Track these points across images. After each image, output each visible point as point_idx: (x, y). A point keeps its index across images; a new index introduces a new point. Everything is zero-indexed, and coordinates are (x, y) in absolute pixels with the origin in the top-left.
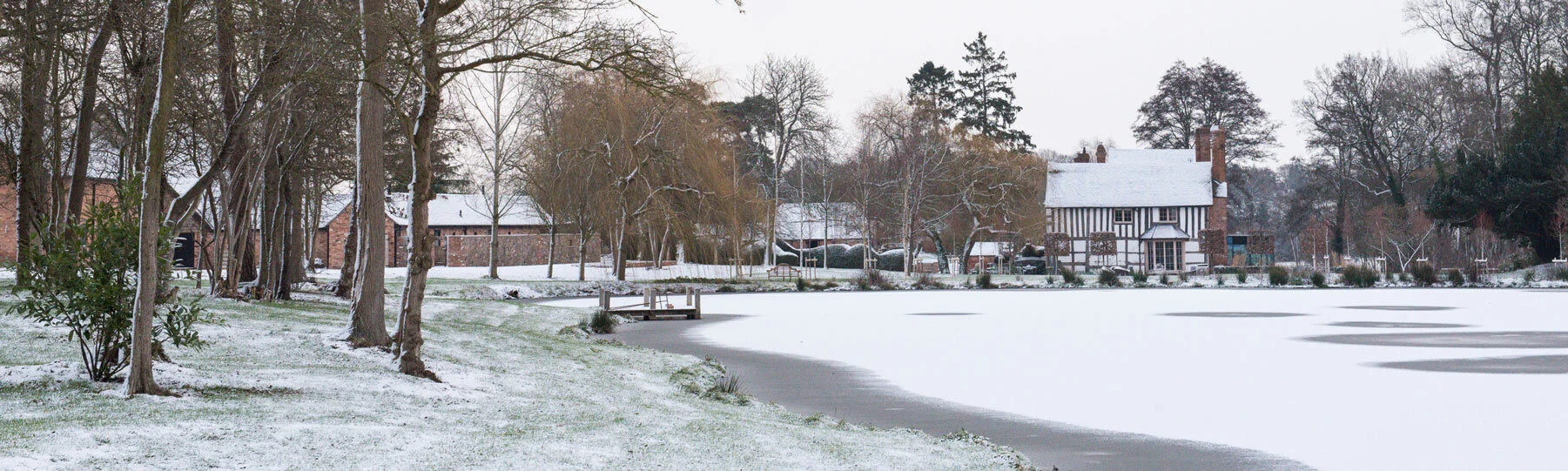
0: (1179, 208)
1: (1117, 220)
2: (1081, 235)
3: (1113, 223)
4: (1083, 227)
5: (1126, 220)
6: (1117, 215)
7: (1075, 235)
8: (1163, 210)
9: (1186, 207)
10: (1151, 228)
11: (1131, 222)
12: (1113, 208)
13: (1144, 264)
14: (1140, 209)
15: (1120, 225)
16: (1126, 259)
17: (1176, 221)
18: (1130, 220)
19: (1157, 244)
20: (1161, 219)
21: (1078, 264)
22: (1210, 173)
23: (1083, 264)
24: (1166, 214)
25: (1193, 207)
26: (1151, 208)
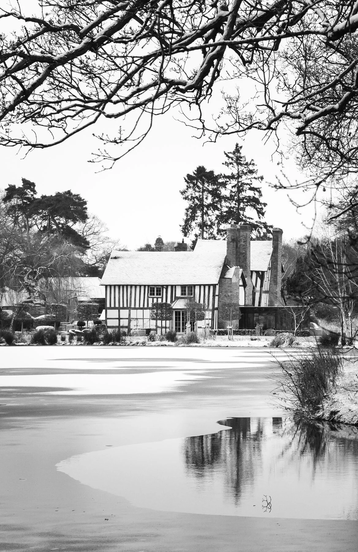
0: (195, 286)
1: (151, 295)
2: (125, 306)
3: (148, 297)
4: (127, 300)
5: (157, 295)
6: (151, 291)
7: (121, 306)
8: (183, 287)
9: (200, 285)
10: (174, 301)
11: (161, 296)
12: (148, 286)
13: (169, 328)
14: (167, 286)
15: (153, 298)
16: (156, 324)
17: (192, 296)
18: (160, 295)
19: (176, 312)
20: (182, 294)
21: (123, 327)
22: (223, 260)
23: (126, 327)
24: (185, 291)
25: (205, 285)
26: (175, 286)
